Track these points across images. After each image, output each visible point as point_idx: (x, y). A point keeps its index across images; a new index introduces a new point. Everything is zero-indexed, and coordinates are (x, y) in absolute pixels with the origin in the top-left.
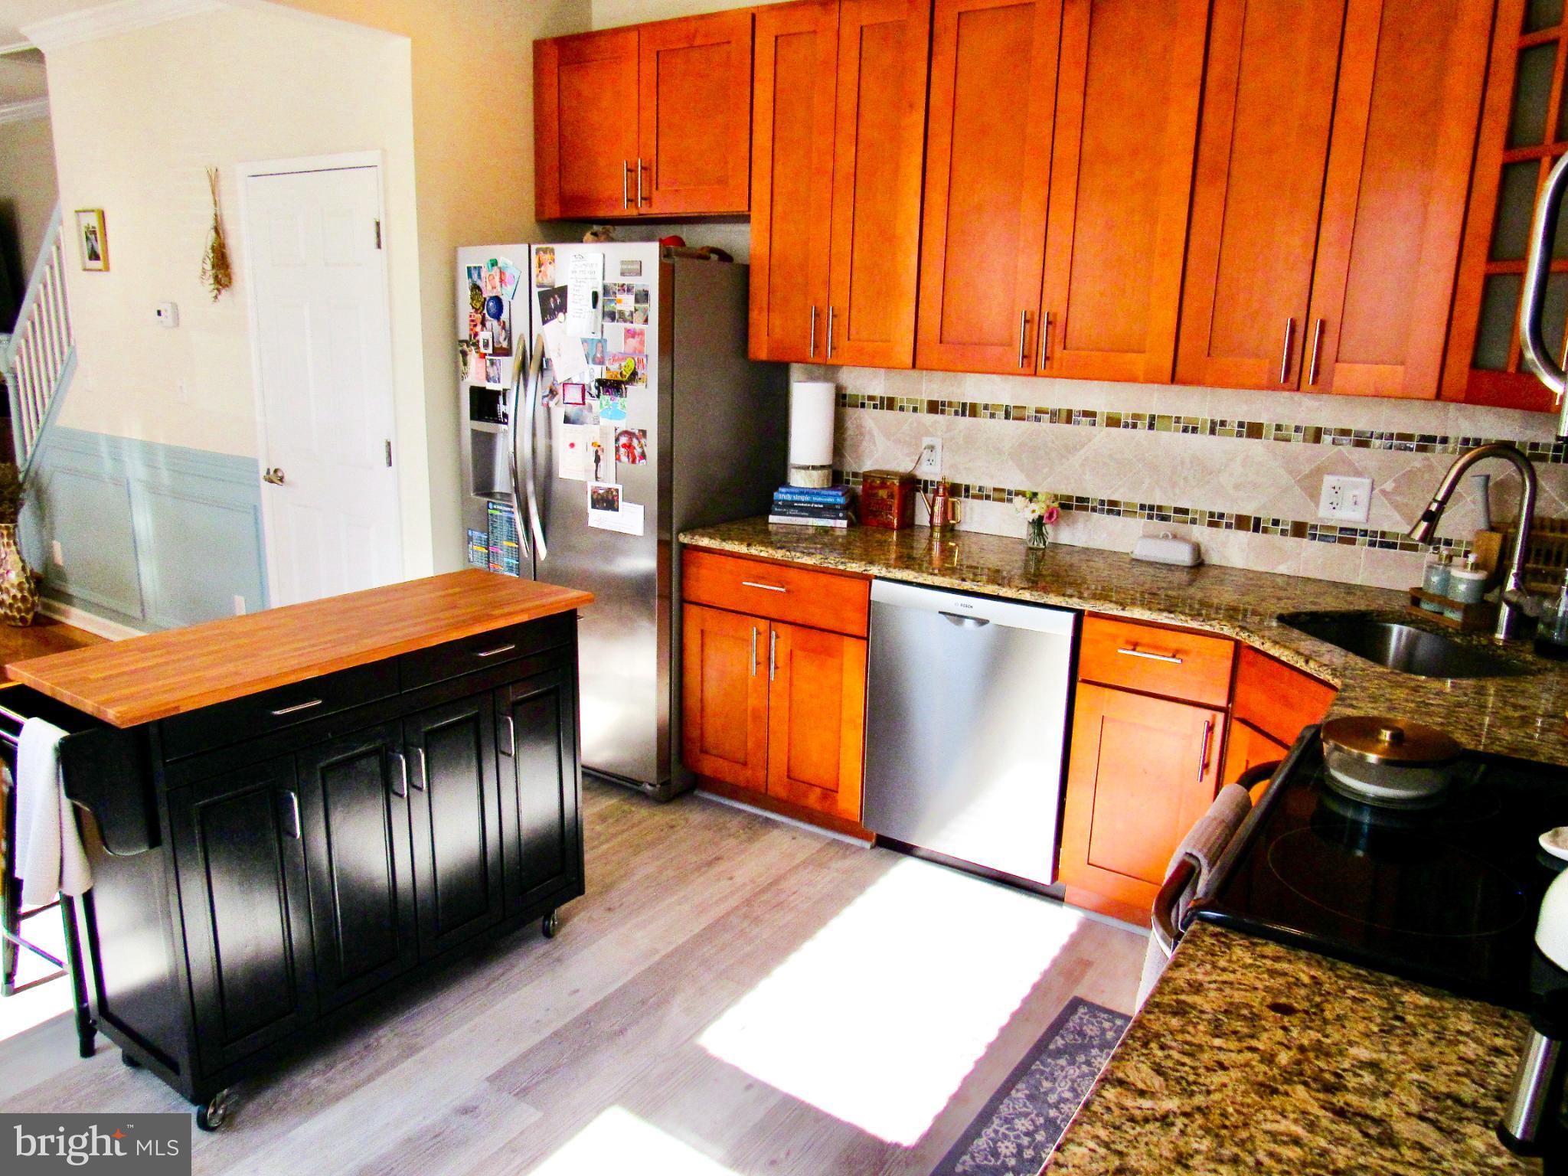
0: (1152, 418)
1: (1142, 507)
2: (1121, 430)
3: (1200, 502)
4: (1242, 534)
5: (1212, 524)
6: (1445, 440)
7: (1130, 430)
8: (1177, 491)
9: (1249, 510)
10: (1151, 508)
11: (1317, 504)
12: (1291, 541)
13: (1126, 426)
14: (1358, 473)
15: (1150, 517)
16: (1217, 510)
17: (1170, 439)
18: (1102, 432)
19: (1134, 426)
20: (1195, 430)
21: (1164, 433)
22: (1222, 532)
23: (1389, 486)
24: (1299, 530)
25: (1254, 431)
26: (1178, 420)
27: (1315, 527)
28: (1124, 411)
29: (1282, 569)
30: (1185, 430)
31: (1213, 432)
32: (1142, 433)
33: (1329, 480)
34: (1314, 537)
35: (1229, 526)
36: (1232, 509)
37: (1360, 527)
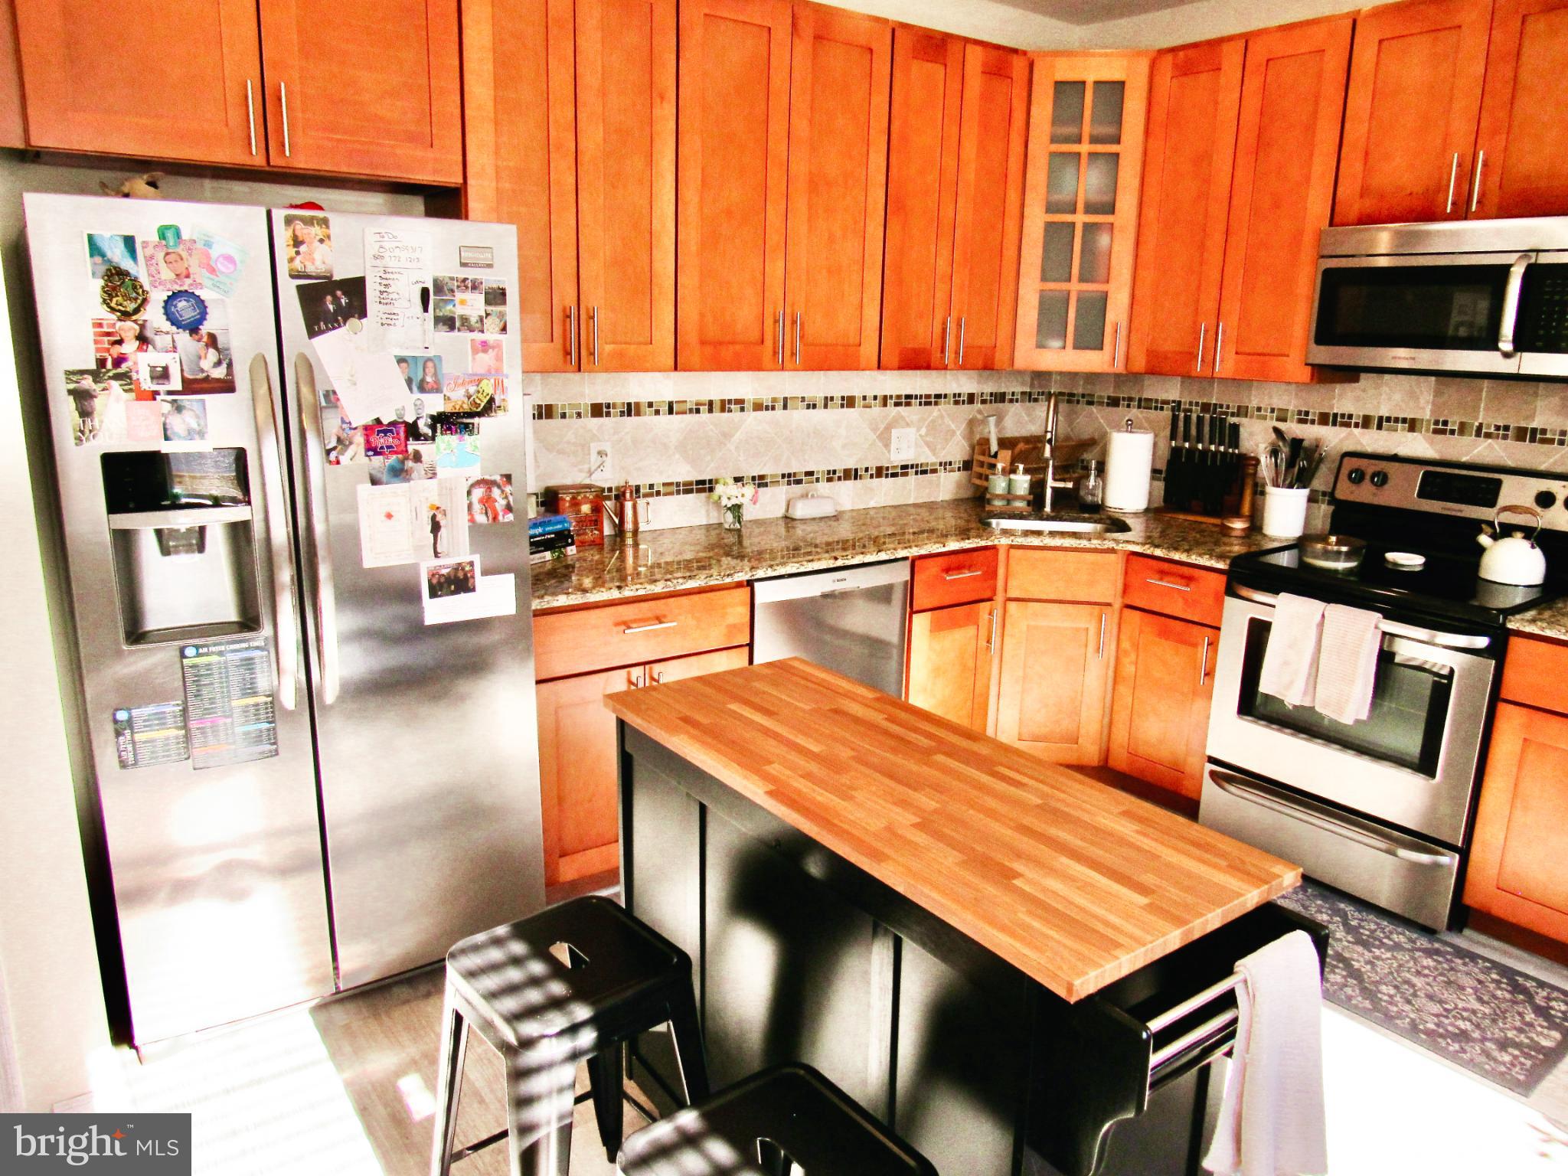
0: (785, 399)
1: (783, 476)
2: (764, 412)
3: (820, 467)
4: (847, 482)
5: (830, 480)
6: (946, 396)
7: (770, 412)
8: (806, 457)
9: (851, 465)
10: (789, 475)
11: (889, 451)
12: (876, 480)
13: (767, 408)
14: (908, 425)
15: (789, 483)
16: (831, 468)
17: (798, 415)
18: (751, 417)
19: (773, 408)
20: (814, 406)
21: (795, 411)
22: (836, 484)
23: (923, 431)
24: (880, 472)
25: (849, 402)
26: (803, 399)
27: (887, 469)
28: (766, 398)
29: (872, 504)
30: (808, 407)
31: (826, 406)
32: (779, 412)
33: (894, 432)
34: (887, 476)
35: (839, 478)
36: (840, 466)
37: (910, 463)
